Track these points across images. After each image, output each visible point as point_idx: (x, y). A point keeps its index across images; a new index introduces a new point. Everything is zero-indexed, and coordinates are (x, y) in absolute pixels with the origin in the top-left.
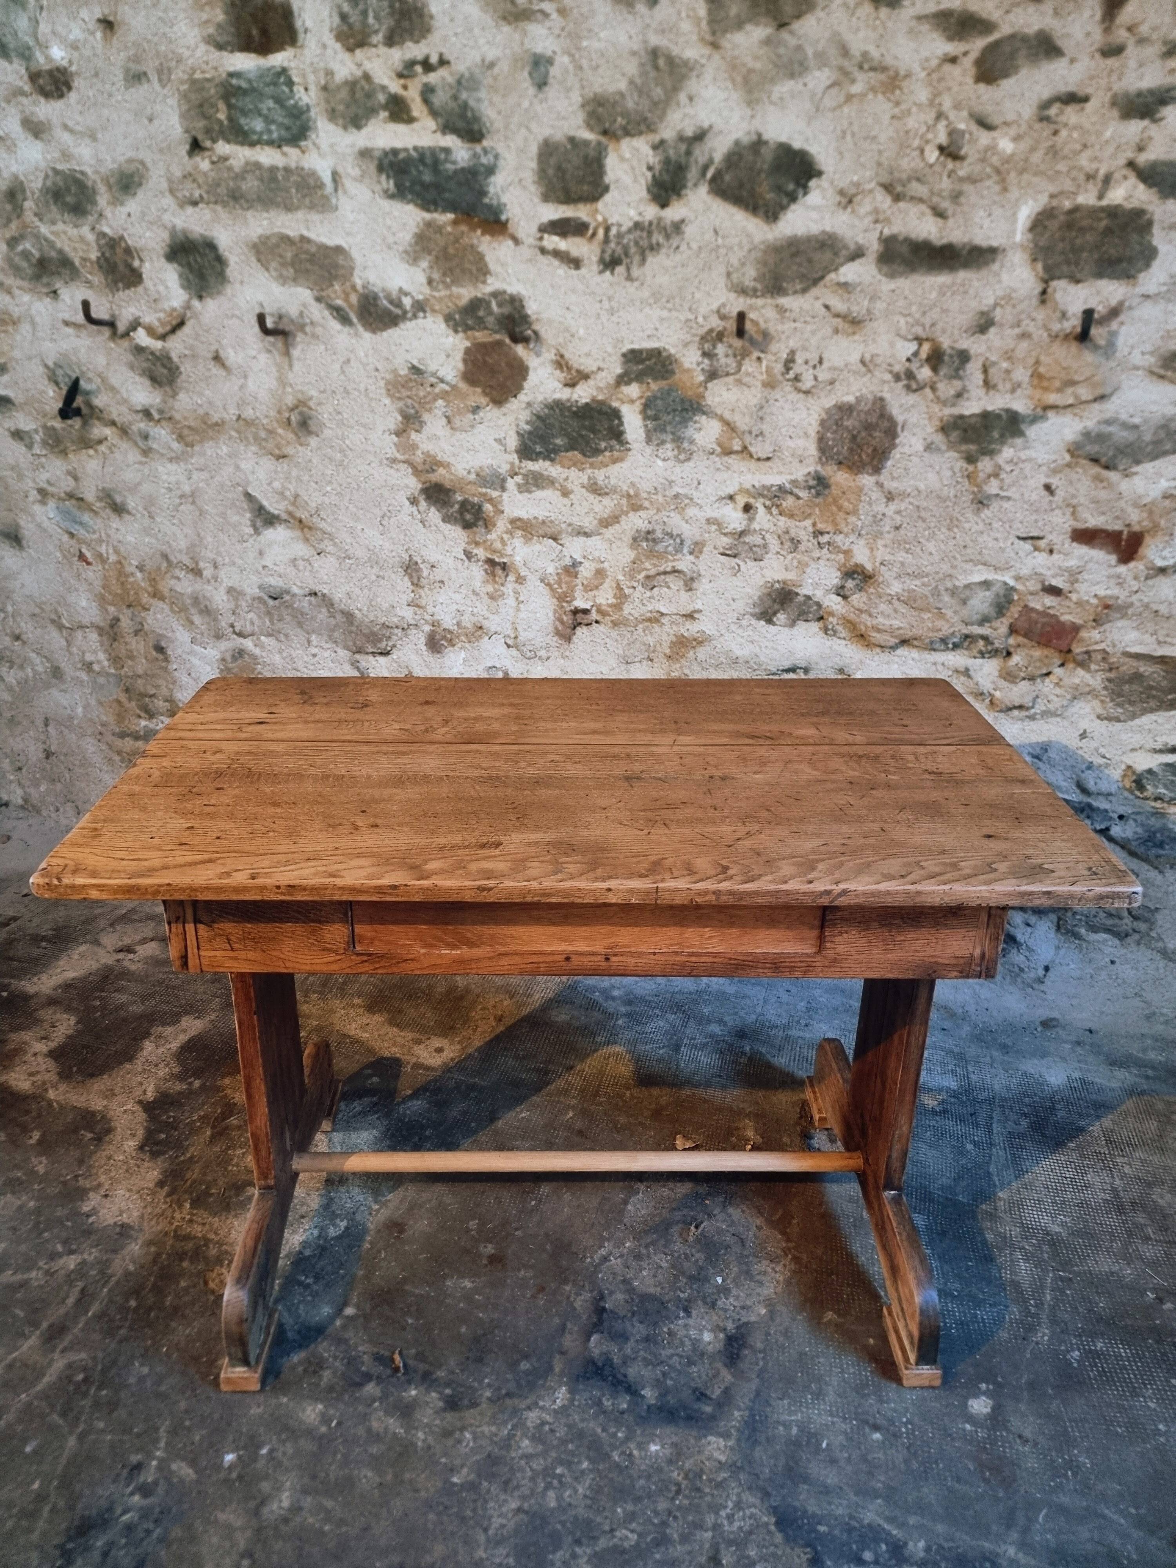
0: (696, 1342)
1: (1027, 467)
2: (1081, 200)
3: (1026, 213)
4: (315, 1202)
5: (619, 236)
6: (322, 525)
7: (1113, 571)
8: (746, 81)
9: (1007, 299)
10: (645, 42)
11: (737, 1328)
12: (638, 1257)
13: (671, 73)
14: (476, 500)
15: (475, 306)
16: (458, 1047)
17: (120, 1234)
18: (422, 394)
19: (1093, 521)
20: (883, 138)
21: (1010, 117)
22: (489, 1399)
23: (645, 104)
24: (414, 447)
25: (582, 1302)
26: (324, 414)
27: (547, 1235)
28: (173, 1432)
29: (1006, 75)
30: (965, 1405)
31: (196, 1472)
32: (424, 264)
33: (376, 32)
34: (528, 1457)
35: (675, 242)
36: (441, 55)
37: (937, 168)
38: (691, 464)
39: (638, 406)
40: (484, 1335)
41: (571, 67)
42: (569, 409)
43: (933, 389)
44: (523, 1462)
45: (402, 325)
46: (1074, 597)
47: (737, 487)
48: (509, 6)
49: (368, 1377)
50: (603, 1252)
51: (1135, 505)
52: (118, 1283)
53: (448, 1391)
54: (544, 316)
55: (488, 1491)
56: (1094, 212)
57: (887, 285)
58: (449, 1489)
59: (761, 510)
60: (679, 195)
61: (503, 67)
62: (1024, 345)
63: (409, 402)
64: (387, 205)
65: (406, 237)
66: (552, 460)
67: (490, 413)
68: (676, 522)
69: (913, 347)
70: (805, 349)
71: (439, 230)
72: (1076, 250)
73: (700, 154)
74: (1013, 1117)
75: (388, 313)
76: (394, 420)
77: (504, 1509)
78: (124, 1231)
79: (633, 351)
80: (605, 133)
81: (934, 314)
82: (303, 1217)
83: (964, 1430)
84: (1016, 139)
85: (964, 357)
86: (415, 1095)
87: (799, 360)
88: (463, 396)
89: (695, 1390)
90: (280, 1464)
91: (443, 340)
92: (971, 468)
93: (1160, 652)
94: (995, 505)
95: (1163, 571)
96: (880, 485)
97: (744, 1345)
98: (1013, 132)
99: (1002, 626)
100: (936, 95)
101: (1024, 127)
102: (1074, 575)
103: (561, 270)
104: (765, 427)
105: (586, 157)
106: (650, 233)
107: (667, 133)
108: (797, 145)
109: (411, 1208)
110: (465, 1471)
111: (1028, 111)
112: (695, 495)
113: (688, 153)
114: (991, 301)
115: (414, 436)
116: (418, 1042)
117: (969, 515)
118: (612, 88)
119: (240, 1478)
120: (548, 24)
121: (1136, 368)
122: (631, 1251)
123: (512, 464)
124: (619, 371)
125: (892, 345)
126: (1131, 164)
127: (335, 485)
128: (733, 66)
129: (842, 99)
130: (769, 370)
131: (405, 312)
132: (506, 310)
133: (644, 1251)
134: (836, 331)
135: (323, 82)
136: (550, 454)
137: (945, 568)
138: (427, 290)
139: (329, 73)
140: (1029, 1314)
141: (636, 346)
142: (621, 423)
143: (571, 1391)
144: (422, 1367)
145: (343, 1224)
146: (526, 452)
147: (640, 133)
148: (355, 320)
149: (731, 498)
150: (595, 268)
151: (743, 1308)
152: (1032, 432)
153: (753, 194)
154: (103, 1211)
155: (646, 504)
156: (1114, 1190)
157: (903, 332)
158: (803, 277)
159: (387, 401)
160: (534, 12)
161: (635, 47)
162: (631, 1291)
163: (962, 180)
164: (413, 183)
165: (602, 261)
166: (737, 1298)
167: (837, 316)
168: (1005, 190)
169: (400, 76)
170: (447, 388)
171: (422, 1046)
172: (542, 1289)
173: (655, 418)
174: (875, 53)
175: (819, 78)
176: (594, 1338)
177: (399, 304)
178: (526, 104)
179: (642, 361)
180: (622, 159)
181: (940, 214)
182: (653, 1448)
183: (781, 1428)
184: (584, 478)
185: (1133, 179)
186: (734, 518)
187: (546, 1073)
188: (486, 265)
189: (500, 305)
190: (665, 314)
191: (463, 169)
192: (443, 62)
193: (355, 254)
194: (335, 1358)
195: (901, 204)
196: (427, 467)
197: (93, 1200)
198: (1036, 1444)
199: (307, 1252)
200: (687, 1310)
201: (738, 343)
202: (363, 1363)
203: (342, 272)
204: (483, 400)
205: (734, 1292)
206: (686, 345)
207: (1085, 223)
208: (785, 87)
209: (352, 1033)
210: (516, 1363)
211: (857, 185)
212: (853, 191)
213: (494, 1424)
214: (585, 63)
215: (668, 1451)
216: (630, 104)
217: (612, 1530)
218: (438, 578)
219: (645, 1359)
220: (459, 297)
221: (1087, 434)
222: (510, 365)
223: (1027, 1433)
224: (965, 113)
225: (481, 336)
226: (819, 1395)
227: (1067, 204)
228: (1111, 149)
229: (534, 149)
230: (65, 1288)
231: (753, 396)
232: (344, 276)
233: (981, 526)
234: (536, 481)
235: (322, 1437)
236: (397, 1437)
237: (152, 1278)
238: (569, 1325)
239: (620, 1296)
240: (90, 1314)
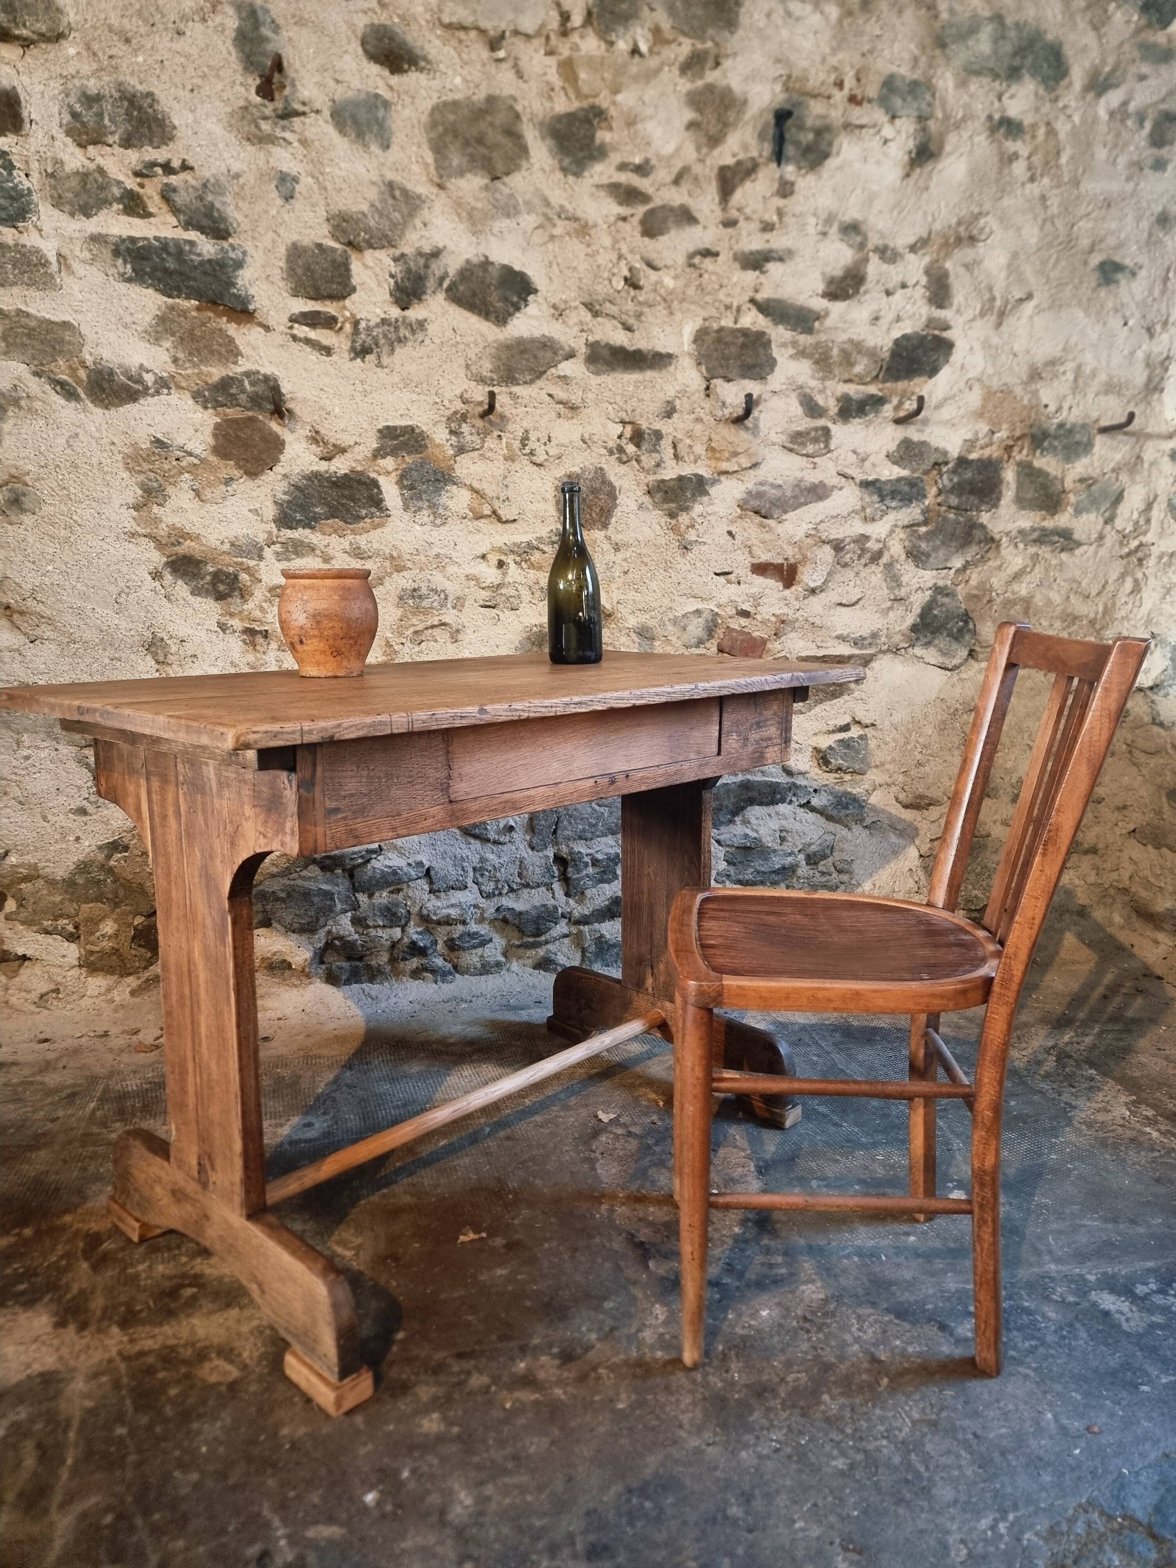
1: (713, 518)
2: (723, 323)
3: (689, 330)
5: (368, 329)
6: (40, 608)
7: (781, 595)
8: (470, 216)
9: (683, 393)
10: (382, 176)
12: (636, 1201)
13: (406, 203)
14: (231, 570)
15: (225, 385)
17: (44, 1383)
18: (166, 467)
19: (765, 557)
20: (581, 268)
21: (669, 263)
22: (598, 1339)
23: (385, 225)
24: (157, 521)
25: (618, 1244)
26: (45, 488)
27: (544, 1212)
28: (281, 1507)
29: (662, 234)
31: (344, 1525)
32: (168, 344)
33: (112, 133)
35: (420, 336)
36: (184, 161)
37: (624, 294)
38: (447, 527)
39: (394, 477)
40: (551, 1299)
41: (315, 187)
42: (328, 480)
43: (638, 461)
45: (142, 401)
46: (759, 617)
47: (489, 547)
48: (253, 128)
49: (465, 1373)
50: (604, 1207)
51: (789, 543)
52: (84, 1420)
53: (555, 1350)
54: (299, 395)
56: (734, 332)
57: (595, 381)
58: (622, 1416)
59: (512, 565)
60: (420, 300)
61: (249, 179)
62: (699, 427)
63: (152, 475)
64: (123, 287)
65: (147, 318)
66: (312, 528)
67: (244, 485)
68: (438, 580)
69: (619, 429)
70: (536, 429)
71: (184, 313)
72: (727, 358)
73: (436, 268)
75: (128, 389)
76: (134, 494)
77: (682, 1406)
78: (48, 1378)
79: (388, 428)
80: (350, 244)
81: (633, 403)
84: (675, 278)
85: (658, 435)
87: (533, 436)
88: (214, 469)
90: (431, 1477)
91: (191, 415)
92: (674, 522)
93: (820, 654)
94: (696, 549)
95: (813, 591)
96: (608, 538)
97: (770, 1221)
98: (672, 272)
99: (712, 647)
100: (616, 242)
101: (679, 270)
102: (757, 600)
103: (313, 356)
104: (510, 493)
105: (334, 261)
106: (397, 329)
107: (407, 249)
108: (517, 268)
110: (623, 1396)
111: (681, 260)
112: (454, 555)
113: (427, 266)
114: (673, 394)
115: (155, 509)
117: (679, 558)
118: (354, 209)
119: (398, 1506)
120: (291, 150)
121: (774, 444)
123: (270, 533)
124: (375, 445)
125: (604, 426)
126: (752, 301)
127: (58, 564)
128: (458, 204)
129: (546, 238)
130: (509, 446)
131: (147, 388)
132: (260, 388)
134: (559, 415)
135: (50, 170)
136: (310, 523)
137: (666, 602)
138: (172, 368)
139: (58, 162)
141: (391, 424)
142: (381, 492)
143: (664, 1304)
146: (284, 520)
147: (383, 247)
148: (83, 396)
149: (483, 557)
150: (346, 355)
152: (713, 491)
153: (485, 302)
155: (409, 564)
157: (612, 416)
158: (531, 370)
159: (126, 475)
160: (277, 138)
161: (374, 179)
162: (651, 1224)
163: (640, 303)
164: (154, 269)
165: (353, 349)
167: (561, 403)
168: (671, 313)
169: (137, 174)
170: (196, 461)
172: (575, 1250)
173: (411, 488)
174: (568, 207)
175: (529, 220)
176: (651, 1264)
177: (140, 381)
178: (273, 212)
179: (396, 437)
180: (366, 266)
181: (628, 328)
182: (764, 1313)
184: (345, 543)
185: (754, 311)
186: (489, 573)
188: (237, 348)
189: (252, 384)
190: (415, 397)
191: (210, 261)
192: (185, 167)
193: (84, 330)
195: (599, 319)
196: (173, 539)
201: (479, 423)
202: (449, 1366)
203: (67, 347)
204: (236, 473)
206: (435, 423)
207: (728, 339)
208: (503, 224)
210: (600, 1306)
211: (566, 302)
212: (563, 306)
213: (619, 1353)
214: (329, 186)
215: (776, 1312)
216: (372, 223)
217: (782, 1380)
218: (189, 653)
220: (210, 375)
221: (749, 493)
222: (264, 439)
224: (638, 257)
225: (232, 413)
226: (852, 1232)
227: (715, 326)
228: (738, 290)
229: (282, 251)
231: (498, 468)
232: (70, 352)
233: (688, 567)
234: (298, 548)
235: (459, 1437)
236: (536, 1403)
237: (128, 1402)
238: (622, 1264)
239: (646, 1231)
240: (69, 1461)
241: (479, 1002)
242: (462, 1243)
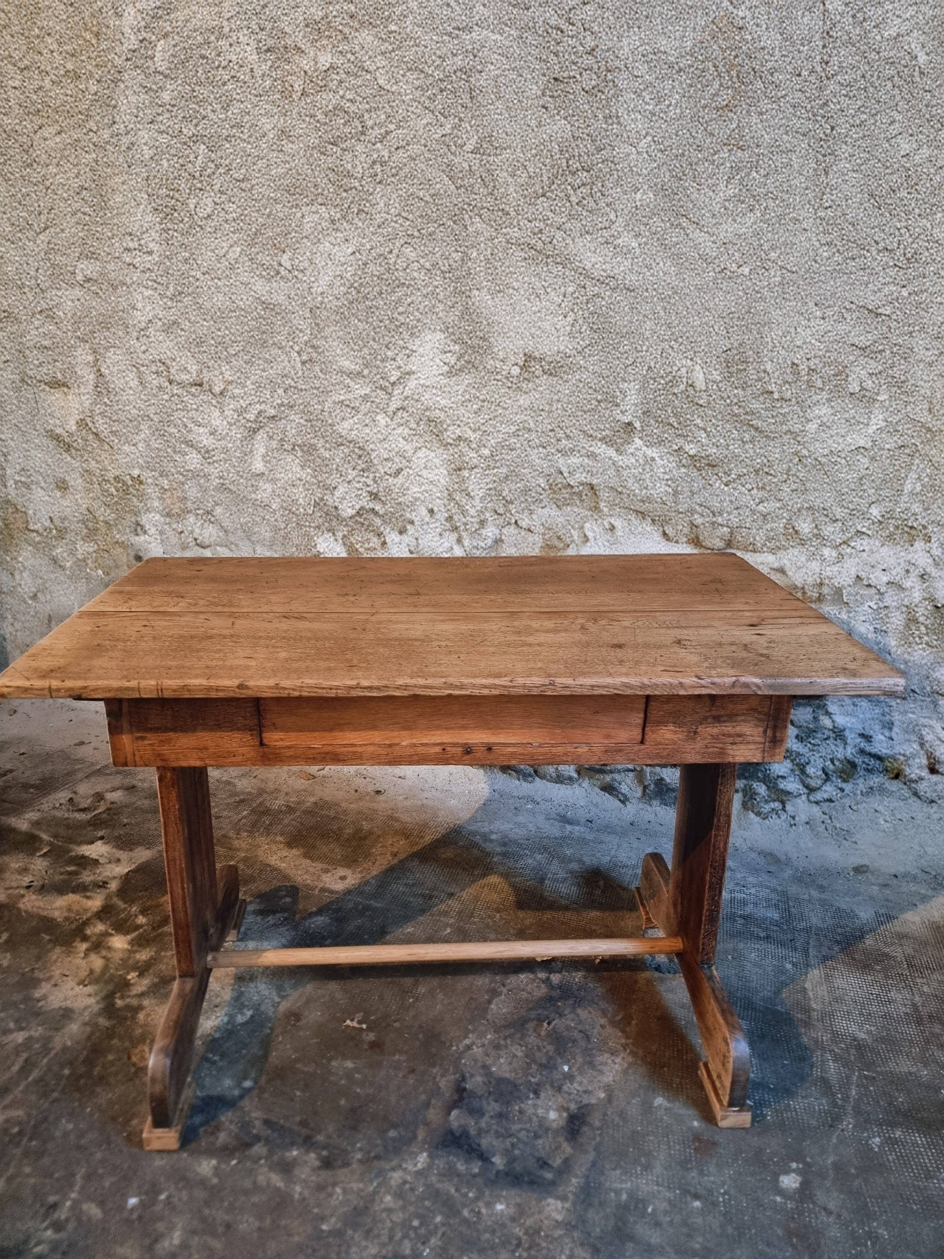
0: (542, 1121)
4: (227, 995)
11: (579, 1108)
12: (497, 1047)
16: (359, 876)
17: (63, 1016)
22: (360, 1161)
25: (445, 1083)
27: (421, 1027)
28: (88, 1177)
30: (777, 1181)
31: (104, 1212)
34: (389, 1210)
40: (360, 1107)
44: (384, 1215)
49: (258, 1138)
50: (467, 1042)
52: (56, 1054)
53: (325, 1153)
55: (353, 1238)
58: (319, 1235)
74: (827, 943)
78: (67, 1014)
82: (216, 1006)
83: (775, 1202)
86: (319, 912)
89: (538, 1160)
90: (174, 1208)
97: (584, 1123)
109: (308, 1002)
110: (333, 1220)
116: (327, 871)
119: (140, 1218)
122: (491, 1042)
133: (502, 1042)
140: (835, 1105)
143: (431, 1156)
144: (304, 1132)
145: (249, 1013)
151: (585, 1092)
154: (52, 998)
156: (914, 1005)
162: (489, 1075)
166: (581, 1083)
171: (329, 875)
172: (413, 1071)
176: (455, 1113)
182: (499, 1207)
183: (613, 1194)
187: (431, 898)
194: (231, 1122)
197: (45, 988)
198: (839, 1216)
199: (217, 1035)
200: (536, 1093)
202: (254, 1127)
205: (578, 1079)
209: (273, 863)
210: (385, 1131)
213: (362, 1180)
215: (512, 1211)
219: (497, 1132)
223: (831, 1206)
226: (647, 1167)
230: (13, 1058)
235: (213, 1187)
236: (278, 1189)
237: (85, 1053)
238: (433, 1101)
239: (479, 1079)
240: (30, 1079)
241: (544, 806)
242: (348, 1026)
